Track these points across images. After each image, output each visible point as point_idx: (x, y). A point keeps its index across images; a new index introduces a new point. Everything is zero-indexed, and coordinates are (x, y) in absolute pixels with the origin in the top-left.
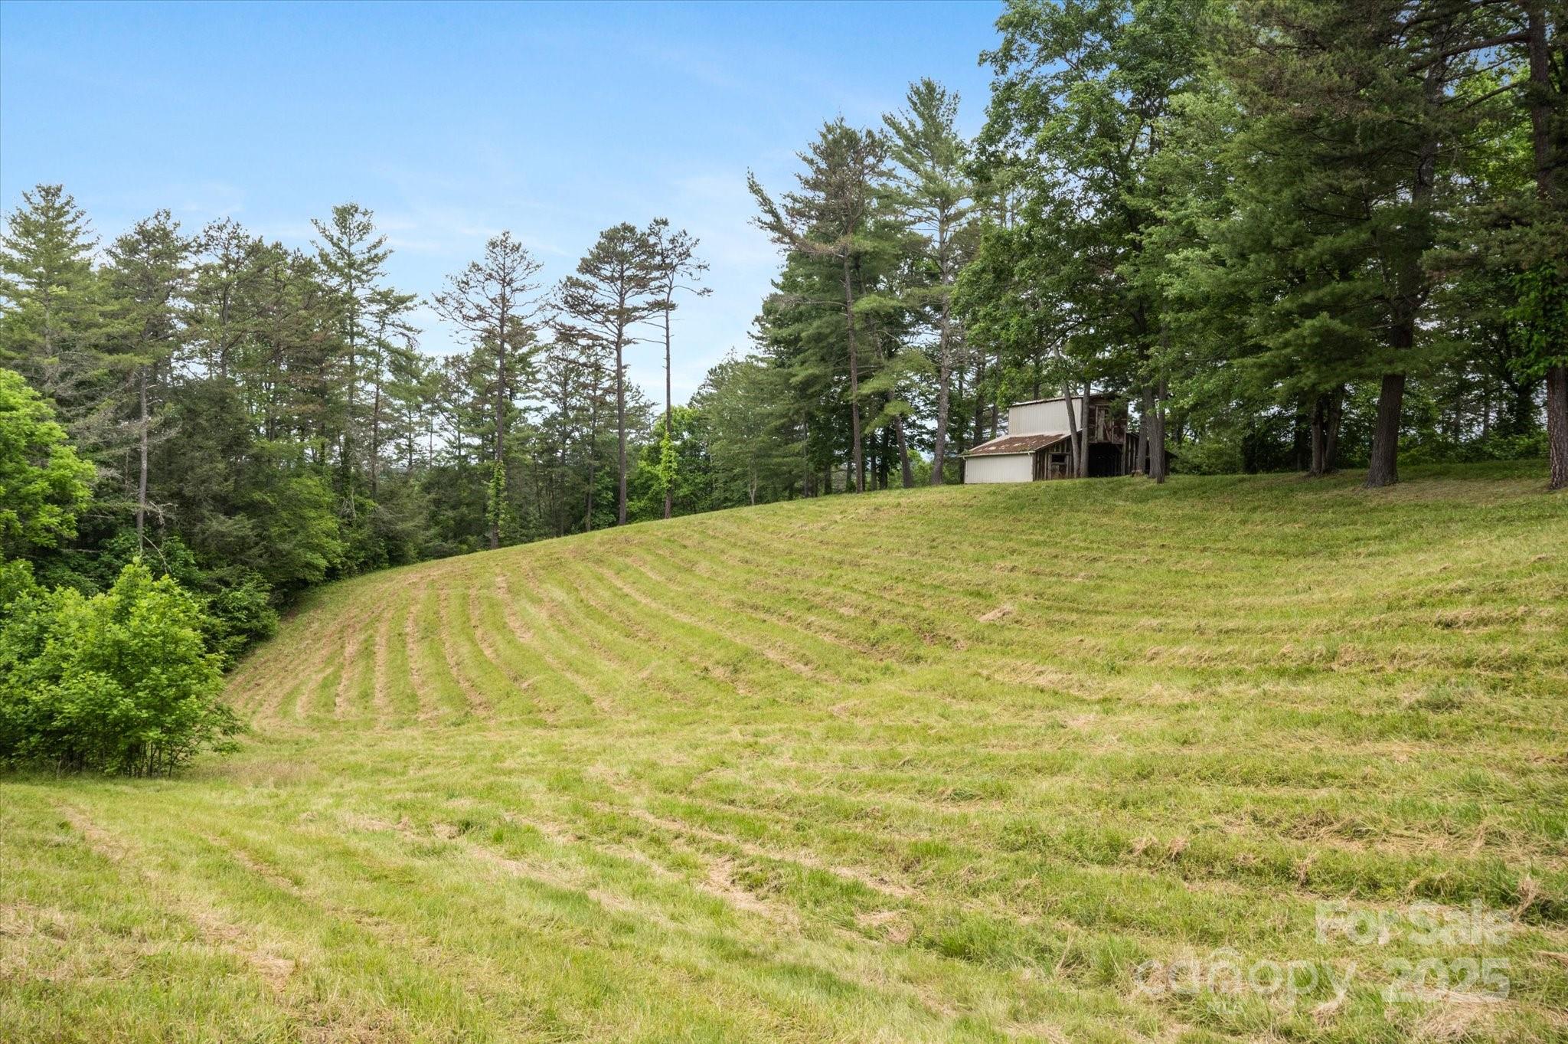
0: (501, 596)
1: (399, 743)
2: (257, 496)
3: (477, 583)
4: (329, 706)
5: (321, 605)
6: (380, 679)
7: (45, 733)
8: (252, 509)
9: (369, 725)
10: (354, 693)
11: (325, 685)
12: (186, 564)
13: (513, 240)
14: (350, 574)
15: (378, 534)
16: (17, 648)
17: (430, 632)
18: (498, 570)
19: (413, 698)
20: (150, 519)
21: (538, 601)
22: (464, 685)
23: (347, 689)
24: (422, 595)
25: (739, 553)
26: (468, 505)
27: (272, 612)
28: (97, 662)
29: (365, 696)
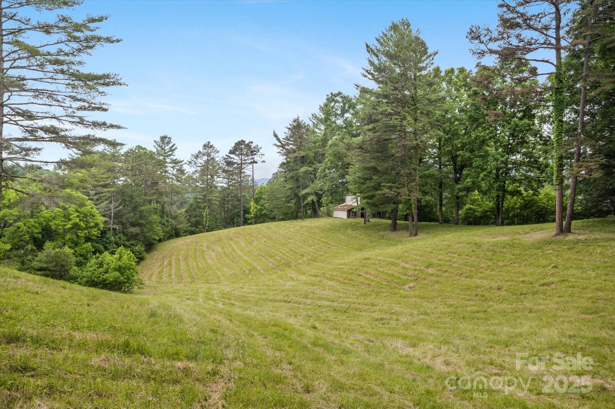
0: (205, 249)
1: (177, 287)
2: (141, 221)
3: (199, 245)
4: (161, 278)
5: (157, 250)
6: (173, 272)
7: (103, 284)
8: (140, 225)
9: (171, 283)
10: (167, 275)
11: (159, 273)
12: (124, 241)
13: (211, 144)
14: (165, 240)
15: (172, 228)
16: (97, 266)
17: (186, 259)
18: (205, 241)
19: (181, 276)
20: (114, 229)
21: (214, 251)
22: (194, 273)
23: (165, 274)
24: (184, 248)
25: (264, 239)
26: (199, 217)
27: (145, 253)
28: (115, 270)
29: (170, 276)
